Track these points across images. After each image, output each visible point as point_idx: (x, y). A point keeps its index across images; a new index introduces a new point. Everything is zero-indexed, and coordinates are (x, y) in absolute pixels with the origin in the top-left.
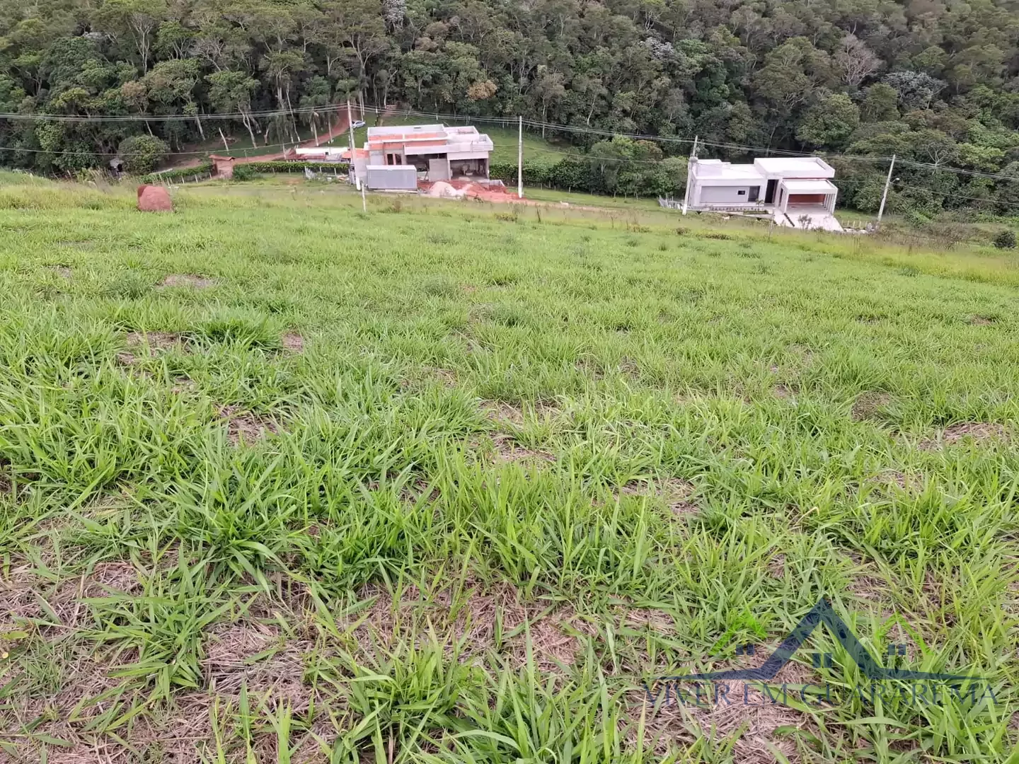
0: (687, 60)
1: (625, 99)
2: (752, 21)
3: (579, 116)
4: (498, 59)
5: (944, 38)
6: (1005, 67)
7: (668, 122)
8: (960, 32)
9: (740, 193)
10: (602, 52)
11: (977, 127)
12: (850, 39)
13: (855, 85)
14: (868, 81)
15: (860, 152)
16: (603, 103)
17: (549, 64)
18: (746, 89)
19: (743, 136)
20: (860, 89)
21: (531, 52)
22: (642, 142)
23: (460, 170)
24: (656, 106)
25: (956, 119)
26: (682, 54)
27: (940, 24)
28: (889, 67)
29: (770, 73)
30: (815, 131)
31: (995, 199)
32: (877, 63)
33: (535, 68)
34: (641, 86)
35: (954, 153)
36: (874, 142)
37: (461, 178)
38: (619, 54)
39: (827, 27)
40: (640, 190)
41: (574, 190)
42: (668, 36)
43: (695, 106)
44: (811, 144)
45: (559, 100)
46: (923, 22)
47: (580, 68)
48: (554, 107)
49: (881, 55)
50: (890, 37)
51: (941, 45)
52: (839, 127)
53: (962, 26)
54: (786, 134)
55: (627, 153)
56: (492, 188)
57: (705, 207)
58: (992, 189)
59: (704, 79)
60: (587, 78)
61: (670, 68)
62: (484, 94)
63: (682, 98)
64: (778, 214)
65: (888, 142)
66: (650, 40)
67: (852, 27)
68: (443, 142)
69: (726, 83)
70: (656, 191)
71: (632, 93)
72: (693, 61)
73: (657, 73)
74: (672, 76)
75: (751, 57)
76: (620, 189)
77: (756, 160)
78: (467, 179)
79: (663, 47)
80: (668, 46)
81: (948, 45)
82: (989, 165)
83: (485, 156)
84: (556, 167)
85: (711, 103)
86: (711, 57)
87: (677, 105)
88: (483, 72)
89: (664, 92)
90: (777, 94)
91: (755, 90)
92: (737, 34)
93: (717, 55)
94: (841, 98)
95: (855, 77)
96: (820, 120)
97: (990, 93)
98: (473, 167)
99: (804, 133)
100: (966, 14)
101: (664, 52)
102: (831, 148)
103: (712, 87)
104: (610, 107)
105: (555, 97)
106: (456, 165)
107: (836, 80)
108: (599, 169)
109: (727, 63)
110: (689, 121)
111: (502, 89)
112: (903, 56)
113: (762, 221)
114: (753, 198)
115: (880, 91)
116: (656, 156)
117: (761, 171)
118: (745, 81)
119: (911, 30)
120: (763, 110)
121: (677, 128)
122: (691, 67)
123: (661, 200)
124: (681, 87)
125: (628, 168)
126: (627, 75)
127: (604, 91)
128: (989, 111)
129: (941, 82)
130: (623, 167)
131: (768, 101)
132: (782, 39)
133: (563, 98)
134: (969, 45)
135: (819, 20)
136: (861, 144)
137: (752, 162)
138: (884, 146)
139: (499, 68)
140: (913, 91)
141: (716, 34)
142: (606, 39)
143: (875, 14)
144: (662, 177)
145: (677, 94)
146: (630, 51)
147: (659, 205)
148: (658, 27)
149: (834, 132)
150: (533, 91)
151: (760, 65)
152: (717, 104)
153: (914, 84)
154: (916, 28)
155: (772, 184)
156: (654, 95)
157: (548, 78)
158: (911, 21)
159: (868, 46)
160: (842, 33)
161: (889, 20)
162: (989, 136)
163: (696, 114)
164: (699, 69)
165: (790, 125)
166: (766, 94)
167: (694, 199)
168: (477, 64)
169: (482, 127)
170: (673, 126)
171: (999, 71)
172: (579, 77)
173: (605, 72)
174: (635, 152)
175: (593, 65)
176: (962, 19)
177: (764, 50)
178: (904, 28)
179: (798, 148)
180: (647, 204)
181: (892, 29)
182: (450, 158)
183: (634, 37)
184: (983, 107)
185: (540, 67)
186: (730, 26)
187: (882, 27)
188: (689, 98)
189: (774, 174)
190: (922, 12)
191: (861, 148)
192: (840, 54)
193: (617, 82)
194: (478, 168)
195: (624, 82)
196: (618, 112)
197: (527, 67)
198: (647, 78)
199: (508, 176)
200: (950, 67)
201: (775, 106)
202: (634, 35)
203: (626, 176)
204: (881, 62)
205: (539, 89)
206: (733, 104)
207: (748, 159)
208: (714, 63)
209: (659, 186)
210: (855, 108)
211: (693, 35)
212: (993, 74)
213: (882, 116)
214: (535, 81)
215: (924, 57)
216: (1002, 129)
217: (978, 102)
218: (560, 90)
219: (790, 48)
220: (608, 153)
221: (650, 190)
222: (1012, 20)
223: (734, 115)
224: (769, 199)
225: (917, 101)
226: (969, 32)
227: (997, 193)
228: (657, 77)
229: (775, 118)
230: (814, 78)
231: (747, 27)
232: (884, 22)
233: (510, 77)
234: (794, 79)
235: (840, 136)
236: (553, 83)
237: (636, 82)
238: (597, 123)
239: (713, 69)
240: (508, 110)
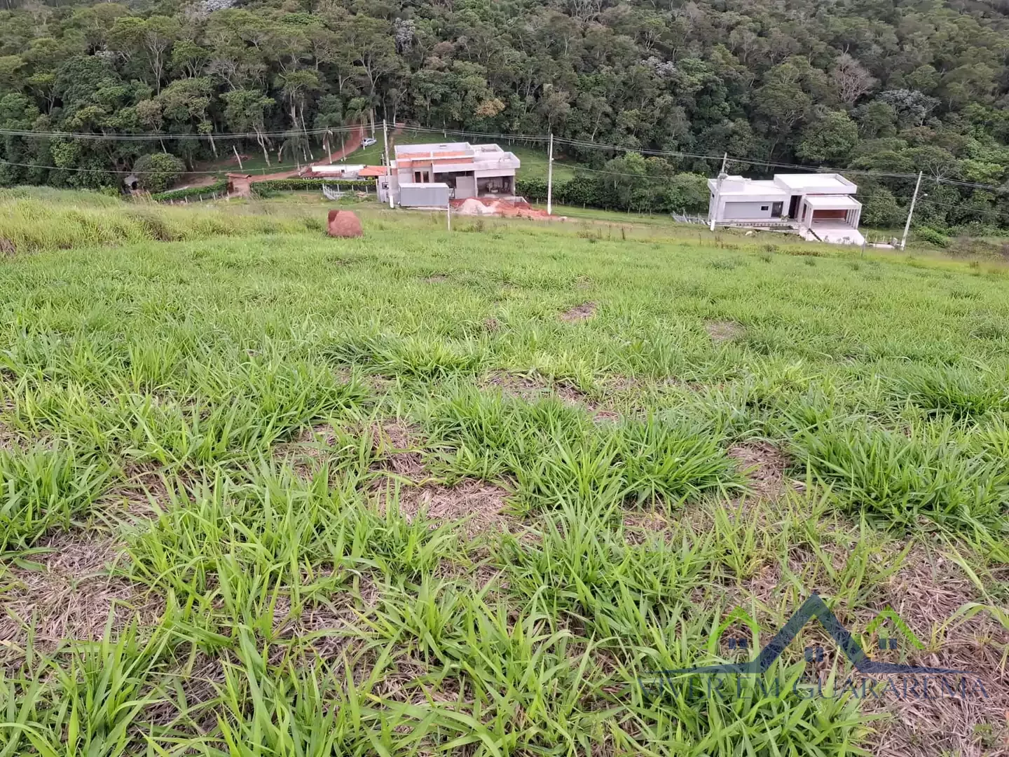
0: (688, 79)
1: (629, 116)
2: (750, 41)
3: (583, 134)
4: (505, 78)
5: (935, 57)
6: (996, 85)
7: (671, 138)
8: (949, 51)
9: (763, 208)
10: (605, 70)
11: (974, 144)
12: (844, 58)
13: (851, 103)
14: (863, 99)
15: (861, 168)
16: (608, 120)
17: (554, 82)
18: (745, 107)
19: (744, 152)
20: (856, 106)
21: (537, 71)
22: (654, 159)
23: (485, 188)
24: (658, 123)
25: (952, 134)
26: (683, 73)
27: (931, 43)
28: (884, 84)
29: (770, 92)
30: (815, 148)
31: (997, 213)
32: (871, 82)
33: (541, 87)
34: (643, 105)
35: (955, 169)
36: (876, 158)
37: (487, 196)
38: (623, 73)
39: (822, 47)
40: (652, 206)
41: (588, 206)
42: (668, 55)
43: (697, 125)
44: (812, 160)
45: (564, 118)
46: (912, 41)
47: (585, 87)
48: (559, 124)
49: (875, 74)
50: (883, 55)
51: (932, 64)
52: (838, 144)
53: (951, 46)
54: (786, 151)
55: (640, 170)
56: (517, 205)
57: (732, 222)
58: (994, 203)
59: (705, 97)
60: (591, 97)
61: (672, 87)
62: (492, 112)
63: (684, 115)
64: (802, 228)
65: (889, 158)
66: (652, 59)
67: (845, 47)
68: (471, 160)
69: (726, 100)
70: (668, 207)
71: (636, 111)
72: (695, 80)
73: (658, 92)
74: (673, 93)
75: (751, 76)
76: (634, 205)
77: (777, 176)
78: (493, 196)
79: (666, 66)
80: (670, 65)
81: (938, 64)
82: (990, 180)
83: (512, 173)
84: (570, 183)
85: (712, 121)
86: (711, 75)
87: (679, 122)
88: (491, 91)
89: (666, 110)
90: (777, 111)
91: (755, 107)
92: (735, 54)
93: (717, 74)
94: (840, 116)
95: (853, 95)
96: (821, 137)
97: (983, 110)
98: (498, 184)
99: (805, 150)
100: (953, 34)
101: (666, 70)
102: (835, 163)
103: (713, 104)
104: (614, 124)
105: (561, 114)
106: (483, 182)
107: (833, 98)
108: (612, 185)
109: (728, 82)
110: (691, 138)
111: (508, 107)
112: (896, 75)
113: (789, 234)
114: (776, 214)
115: (878, 109)
116: (667, 172)
117: (783, 186)
118: (745, 99)
119: (902, 49)
120: (763, 127)
121: (679, 146)
122: (692, 85)
123: (675, 215)
124: (682, 105)
125: (641, 184)
126: (630, 93)
127: (609, 110)
128: (982, 129)
129: (934, 100)
130: (636, 182)
131: (766, 117)
132: (779, 58)
133: (568, 116)
134: (959, 64)
135: (814, 40)
136: (862, 160)
137: (772, 178)
138: (886, 162)
139: (506, 87)
140: (908, 108)
141: (716, 54)
142: (609, 58)
143: (867, 34)
144: (673, 193)
145: (679, 112)
146: (633, 69)
147: (673, 219)
148: (660, 48)
149: (834, 149)
150: (538, 109)
151: (757, 83)
152: (718, 121)
153: (908, 101)
154: (907, 48)
155: (795, 200)
156: (657, 113)
157: (553, 96)
158: (901, 40)
159: (863, 65)
160: (836, 52)
161: (881, 39)
162: (985, 152)
163: (697, 132)
164: (700, 87)
165: (790, 142)
166: (767, 111)
167: (717, 215)
168: (485, 83)
169: (503, 144)
170: (676, 143)
171: (990, 89)
172: (584, 95)
173: (609, 90)
174: (647, 169)
175: (597, 83)
176: (951, 39)
177: (760, 69)
178: (896, 48)
179: (808, 166)
180: (662, 220)
181: (884, 48)
182: (477, 175)
183: (635, 56)
184: (976, 123)
185: (546, 86)
186: (728, 45)
187: (874, 46)
188: (691, 116)
189: (798, 190)
190: (912, 32)
191: (863, 164)
192: (835, 72)
193: (620, 100)
194: (502, 185)
195: (626, 101)
196: (621, 129)
197: (533, 86)
198: (650, 96)
199: (534, 194)
200: (943, 86)
201: (775, 123)
202: (636, 55)
203: (640, 191)
204: (875, 80)
205: (545, 107)
206: (733, 121)
207: (769, 176)
208: (714, 81)
209: (671, 202)
210: (853, 124)
211: (693, 54)
212: (983, 92)
213: (879, 133)
214: (541, 99)
215: (916, 75)
216: (996, 145)
217: (971, 119)
218: (566, 108)
219: (788, 67)
220: (621, 170)
221: (661, 206)
222: (999, 39)
223: (735, 132)
224: (793, 214)
225: (912, 118)
226: (958, 51)
227: (999, 207)
228: (659, 96)
229: (775, 135)
230: (812, 95)
231: (745, 47)
232: (876, 42)
233: (516, 96)
234: (793, 97)
235: (840, 153)
236: (558, 100)
237: (640, 102)
238: (601, 140)
239: (715, 87)
240: (515, 128)
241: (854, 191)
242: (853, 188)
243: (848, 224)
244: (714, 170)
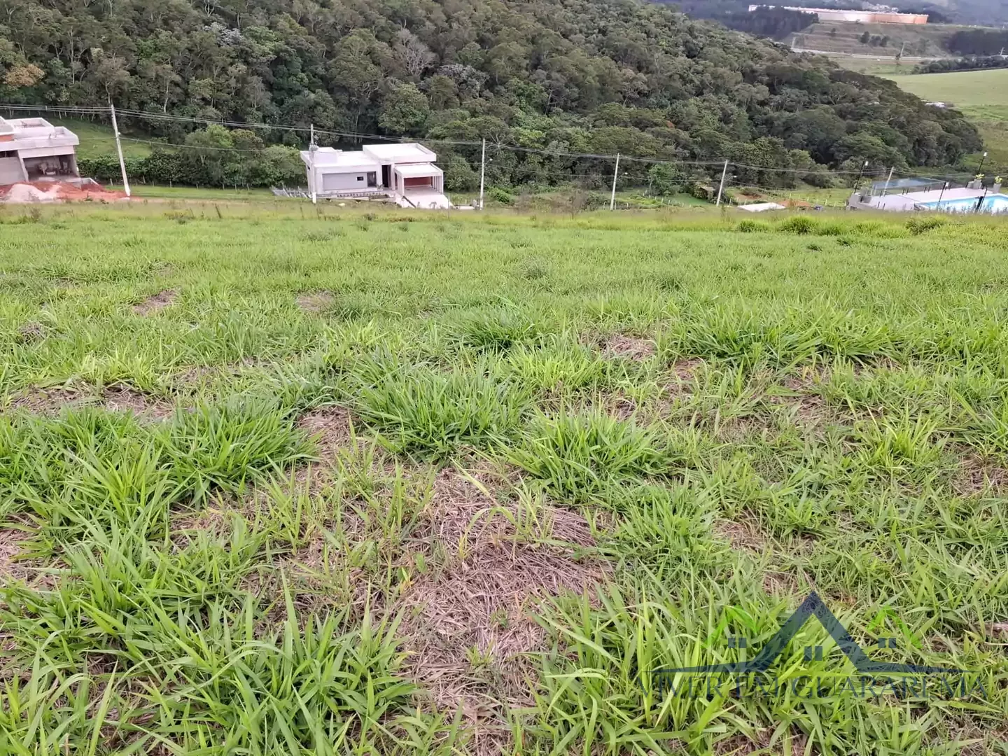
0: (258, 48)
1: (202, 86)
2: (314, 11)
3: (153, 105)
4: (37, 40)
5: (478, 35)
6: (528, 61)
7: (254, 110)
8: (488, 30)
9: (359, 179)
10: (164, 35)
11: (520, 114)
12: (404, 33)
13: (418, 76)
14: (427, 72)
15: (437, 137)
16: (178, 90)
17: (104, 46)
18: (322, 78)
19: (330, 123)
20: (422, 79)
21: (79, 33)
22: (240, 131)
23: (37, 170)
24: (236, 94)
25: (503, 106)
26: (252, 41)
27: (473, 23)
28: (442, 58)
29: (343, 63)
30: (394, 119)
31: (545, 173)
32: (431, 56)
33: (88, 52)
34: (216, 73)
35: (510, 135)
36: (447, 128)
37: (41, 179)
38: (185, 39)
39: (382, 21)
40: (249, 181)
41: (175, 184)
42: (232, 23)
43: (279, 96)
44: (395, 131)
45: (125, 87)
46: (458, 20)
47: (141, 52)
48: (120, 94)
49: (433, 49)
50: (436, 32)
51: (477, 41)
52: (414, 115)
53: (489, 26)
54: (370, 122)
55: (227, 143)
56: (84, 187)
57: (332, 194)
58: (542, 164)
59: (280, 67)
60: (154, 64)
61: (244, 55)
62: (29, 81)
63: (262, 86)
64: (397, 195)
65: (459, 127)
66: (215, 24)
67: (403, 22)
68: (10, 138)
69: (303, 72)
70: (266, 182)
71: (208, 80)
72: (266, 49)
73: (229, 60)
74: (246, 62)
75: (322, 47)
76: (228, 181)
77: (365, 147)
78: (51, 179)
79: (232, 33)
80: (236, 32)
81: (482, 41)
82: (537, 145)
83: (70, 151)
84: (148, 160)
85: (292, 92)
86: (281, 44)
87: (258, 93)
88: (21, 55)
89: (242, 80)
90: (353, 83)
91: (332, 79)
92: (302, 23)
93: (287, 44)
94: (409, 88)
95: (417, 68)
96: (397, 108)
97: (522, 84)
98: (56, 164)
99: (386, 121)
100: (489, 14)
101: (233, 38)
102: (415, 133)
103: (290, 75)
104: (187, 94)
105: (120, 83)
106: (32, 164)
107: (402, 71)
108: (198, 160)
109: (300, 52)
110: (274, 109)
111: (50, 74)
112: (450, 50)
113: (386, 203)
114: (372, 183)
115: (440, 82)
116: (257, 145)
117: (373, 157)
118: (321, 70)
119: (451, 27)
120: (344, 98)
121: (264, 117)
122: (264, 54)
123: (275, 190)
124: (259, 75)
125: (231, 159)
126: (197, 61)
127: (178, 78)
128: (524, 100)
129: (484, 74)
130: (225, 157)
131: (345, 89)
132: (345, 31)
133: (130, 85)
134: (498, 42)
135: (374, 14)
136: (437, 130)
137: (361, 149)
138: (456, 132)
139: (40, 51)
140: (465, 82)
141: (282, 23)
142: (165, 22)
143: (420, 11)
144: (267, 166)
145: (256, 81)
146: (197, 36)
147: (274, 194)
148: (222, 13)
149: (411, 120)
150: (90, 77)
151: (330, 54)
152: (298, 92)
153: (464, 75)
154: (455, 25)
155: (386, 169)
156: (233, 82)
157: (106, 62)
158: (449, 19)
159: (421, 40)
160: (396, 26)
161: (432, 16)
162: (529, 120)
163: (280, 103)
164: (272, 56)
165: (371, 113)
166: (344, 83)
167: (316, 188)
168: (11, 45)
169: (52, 118)
170: (260, 114)
171: (524, 65)
172: (144, 62)
173: (173, 57)
174: (234, 141)
175: (157, 49)
176: (488, 19)
177: (330, 40)
178: (446, 25)
179: (391, 137)
180: (261, 195)
181: (436, 25)
182: (22, 155)
183: (196, 21)
184: (518, 95)
185: (94, 51)
186: (293, 15)
187: (428, 23)
188: (270, 86)
189: (386, 160)
190: (456, 12)
191: (438, 133)
192: (398, 46)
193: (189, 68)
194: (62, 165)
195: (196, 69)
196: (197, 100)
197: (77, 50)
198: (221, 64)
199: (105, 174)
200: (488, 61)
201: (354, 95)
202: (196, 20)
203: (231, 166)
204: (434, 55)
205: (98, 75)
206: (314, 92)
207: (358, 147)
208: (286, 51)
209: (267, 176)
210: (422, 97)
211: (259, 22)
212: (519, 67)
213: (447, 104)
214: (91, 66)
215: (466, 51)
216: (536, 114)
217: (515, 92)
218: (124, 75)
219: (354, 38)
220: (205, 143)
221: (258, 181)
222: (523, 21)
223: (317, 104)
224: (386, 183)
225: (470, 91)
226: (495, 31)
227: (547, 167)
228: (231, 64)
229: (356, 106)
230: (383, 68)
231: (311, 17)
232: (428, 19)
233: (57, 61)
234: (365, 69)
235: (417, 124)
236: (115, 68)
237: (211, 71)
238: (175, 111)
239: (287, 57)
240: (64, 99)
241: (434, 159)
242: (433, 157)
243: (435, 190)
244: (304, 143)
